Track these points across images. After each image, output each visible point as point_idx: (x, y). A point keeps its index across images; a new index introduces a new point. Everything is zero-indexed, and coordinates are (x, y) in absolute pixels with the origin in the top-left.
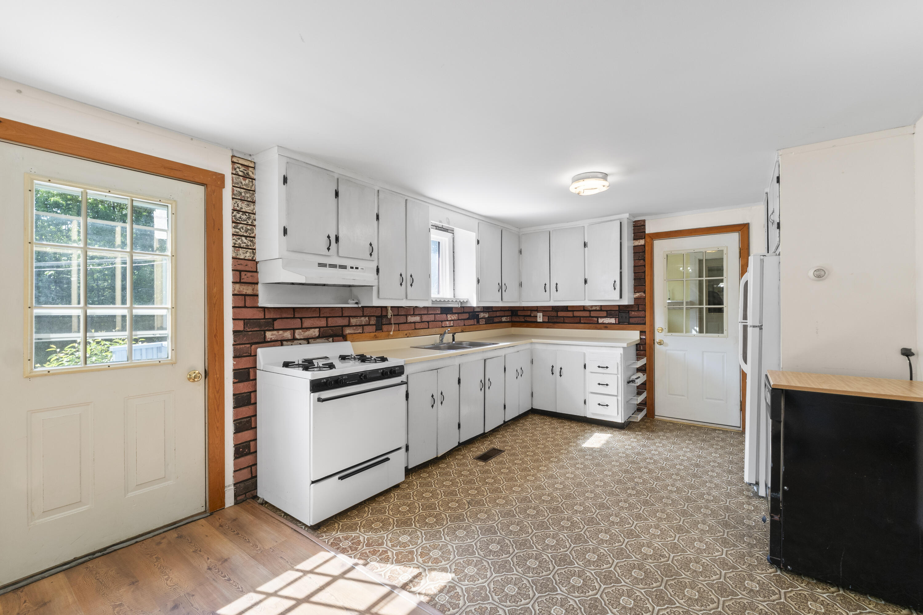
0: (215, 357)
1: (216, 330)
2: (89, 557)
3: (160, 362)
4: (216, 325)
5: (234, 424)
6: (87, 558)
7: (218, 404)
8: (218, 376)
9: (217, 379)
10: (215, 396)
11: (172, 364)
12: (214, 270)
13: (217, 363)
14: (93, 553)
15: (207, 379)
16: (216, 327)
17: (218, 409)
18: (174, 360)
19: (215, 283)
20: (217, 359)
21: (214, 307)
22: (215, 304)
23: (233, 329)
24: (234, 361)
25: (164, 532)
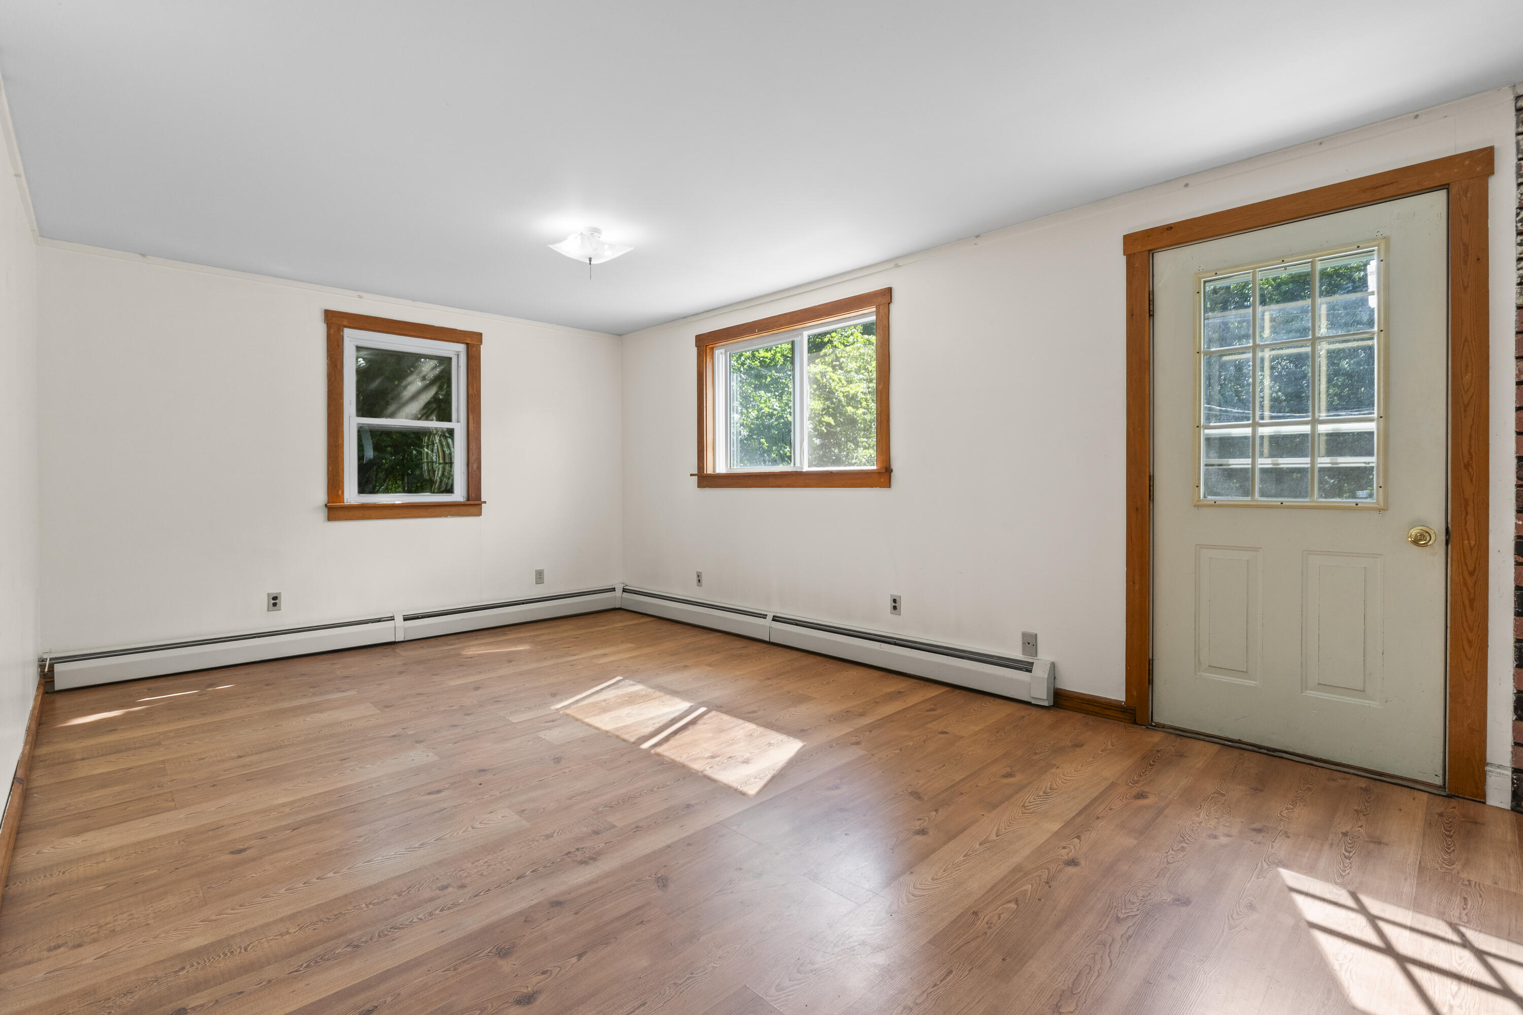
0: (1466, 505)
1: (1470, 453)
2: (1254, 748)
3: (1357, 504)
4: (1470, 445)
5: (1515, 647)
6: (1251, 748)
7: (1472, 596)
8: (1473, 543)
9: (1471, 549)
10: (1464, 579)
11: (1380, 510)
12: (1466, 340)
13: (1470, 518)
14: (1260, 747)
15: (1450, 546)
16: (1470, 449)
17: (1471, 606)
18: (1382, 504)
19: (1467, 366)
20: (1470, 510)
21: (1465, 411)
22: (1466, 406)
23: (1517, 452)
24: (1518, 518)
25: (1354, 774)
